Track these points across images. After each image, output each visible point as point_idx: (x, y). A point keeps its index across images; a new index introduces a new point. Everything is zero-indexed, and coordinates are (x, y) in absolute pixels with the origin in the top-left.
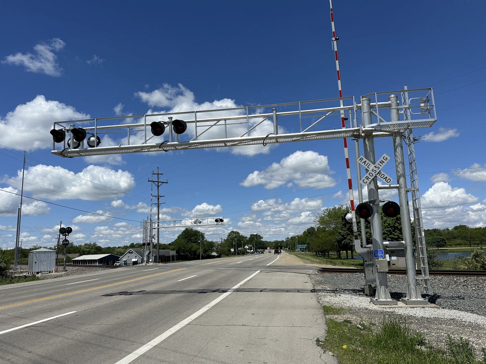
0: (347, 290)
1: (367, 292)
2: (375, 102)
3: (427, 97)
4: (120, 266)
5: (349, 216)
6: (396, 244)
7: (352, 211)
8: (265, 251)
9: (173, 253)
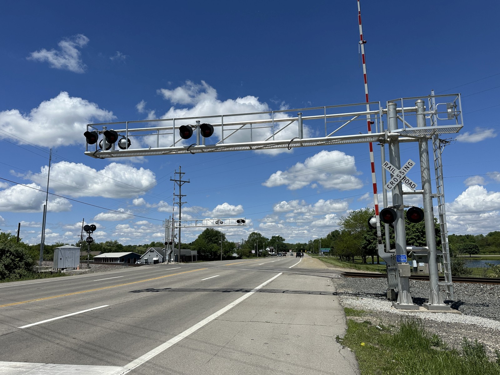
0: (370, 294)
1: (389, 296)
2: (401, 107)
3: (455, 102)
4: (141, 265)
5: (373, 220)
6: (420, 250)
7: (376, 216)
8: (286, 253)
9: (194, 253)
